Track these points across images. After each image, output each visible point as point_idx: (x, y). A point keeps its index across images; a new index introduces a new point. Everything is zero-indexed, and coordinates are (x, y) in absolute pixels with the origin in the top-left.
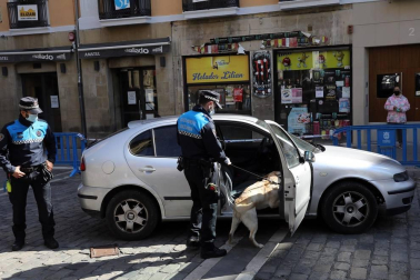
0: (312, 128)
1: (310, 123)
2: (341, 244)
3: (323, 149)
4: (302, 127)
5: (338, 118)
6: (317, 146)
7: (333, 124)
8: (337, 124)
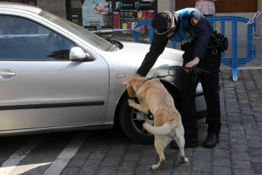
0: (111, 20)
1: (109, 14)
2: (141, 156)
3: (121, 47)
4: (99, 19)
5: (142, 8)
6: (115, 42)
7: (135, 15)
8: (140, 15)
